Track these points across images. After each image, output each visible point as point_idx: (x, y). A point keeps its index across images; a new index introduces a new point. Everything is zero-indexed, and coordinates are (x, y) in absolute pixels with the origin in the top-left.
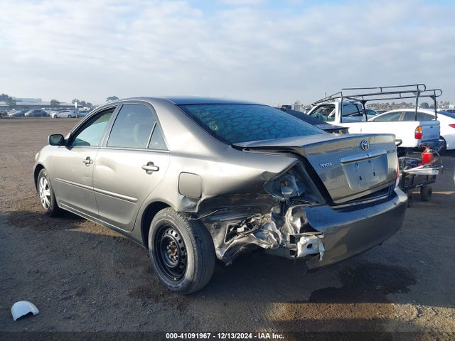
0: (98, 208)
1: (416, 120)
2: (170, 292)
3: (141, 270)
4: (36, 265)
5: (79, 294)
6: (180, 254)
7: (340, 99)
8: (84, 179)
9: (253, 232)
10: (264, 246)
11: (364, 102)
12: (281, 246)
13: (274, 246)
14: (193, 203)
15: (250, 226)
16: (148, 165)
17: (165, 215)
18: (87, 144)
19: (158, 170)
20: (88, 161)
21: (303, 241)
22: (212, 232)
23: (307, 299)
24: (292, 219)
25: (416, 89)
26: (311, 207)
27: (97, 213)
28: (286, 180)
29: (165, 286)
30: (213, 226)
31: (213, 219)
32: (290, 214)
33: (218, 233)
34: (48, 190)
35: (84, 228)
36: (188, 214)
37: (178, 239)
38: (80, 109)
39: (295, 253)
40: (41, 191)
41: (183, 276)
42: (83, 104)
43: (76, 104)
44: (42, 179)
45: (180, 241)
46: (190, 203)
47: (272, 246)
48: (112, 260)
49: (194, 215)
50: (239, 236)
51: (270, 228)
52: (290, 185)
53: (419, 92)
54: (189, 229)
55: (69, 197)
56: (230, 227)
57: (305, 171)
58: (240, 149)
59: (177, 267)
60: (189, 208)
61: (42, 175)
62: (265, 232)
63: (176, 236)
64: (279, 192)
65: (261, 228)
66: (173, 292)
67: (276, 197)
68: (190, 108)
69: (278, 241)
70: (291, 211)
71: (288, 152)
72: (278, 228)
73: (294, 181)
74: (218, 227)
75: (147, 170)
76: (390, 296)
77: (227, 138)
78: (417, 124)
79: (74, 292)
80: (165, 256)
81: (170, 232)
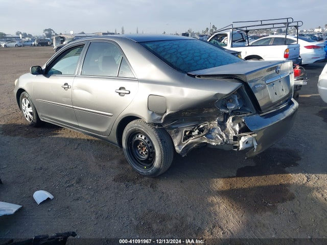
0: (77, 121)
1: (285, 44)
2: (141, 176)
3: (116, 162)
4: (38, 163)
5: (78, 183)
6: (149, 151)
7: (231, 30)
8: (64, 99)
9: (205, 135)
10: (214, 144)
11: (247, 31)
12: (226, 143)
13: (221, 143)
14: (160, 117)
15: (201, 130)
16: (120, 89)
17: (136, 125)
18: (59, 73)
19: (129, 93)
20: (67, 86)
21: (243, 139)
22: (172, 136)
23: (235, 175)
24: (232, 125)
25: (286, 22)
26: (248, 116)
27: (77, 124)
28: (231, 98)
29: (138, 172)
30: (173, 131)
31: (174, 126)
32: (231, 121)
33: (177, 136)
34: (31, 108)
35: (63, 134)
36: (155, 124)
37: (147, 141)
38: (23, 39)
39: (237, 147)
40: (23, 108)
41: (152, 165)
42: (25, 35)
43: (21, 36)
44: (23, 100)
45: (148, 142)
46: (157, 117)
47: (219, 143)
48: (93, 157)
49: (160, 125)
50: (194, 137)
51: (216, 131)
52: (234, 102)
53: (288, 23)
54: (157, 134)
55: (50, 113)
56: (186, 132)
57: (245, 92)
58: (194, 76)
59: (147, 160)
60: (157, 120)
61: (24, 97)
62: (213, 134)
63: (145, 138)
64: (225, 107)
65: (210, 132)
66: (144, 176)
67: (223, 110)
68: (148, 45)
69: (223, 140)
70: (231, 119)
71: (233, 78)
72: (222, 131)
73: (236, 99)
74: (177, 132)
75: (120, 93)
76: (287, 169)
77: (182, 68)
78: (286, 47)
79: (74, 182)
80: (136, 153)
81: (140, 136)
